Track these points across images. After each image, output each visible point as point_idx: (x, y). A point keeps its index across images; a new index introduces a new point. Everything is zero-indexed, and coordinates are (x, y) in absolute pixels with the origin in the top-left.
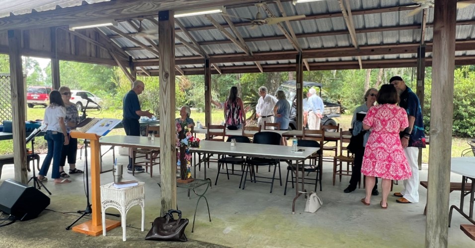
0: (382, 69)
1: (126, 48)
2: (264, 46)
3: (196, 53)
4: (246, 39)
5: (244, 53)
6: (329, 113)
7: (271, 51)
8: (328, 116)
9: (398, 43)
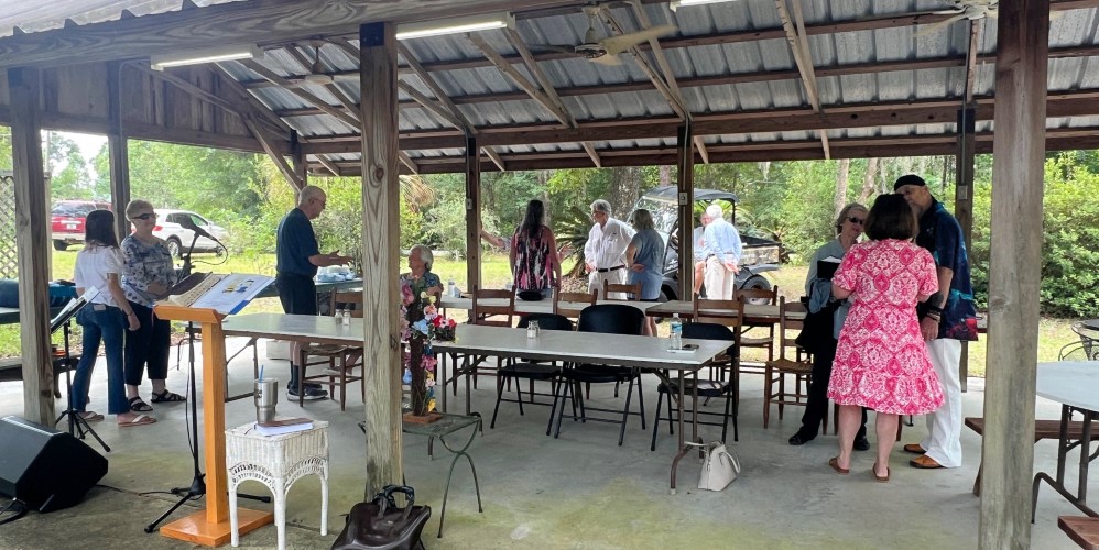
0: (875, 160)
1: (283, 111)
2: (603, 107)
3: (447, 123)
4: (562, 91)
5: (557, 122)
6: (754, 261)
7: (619, 117)
8: (751, 268)
9: (913, 99)
